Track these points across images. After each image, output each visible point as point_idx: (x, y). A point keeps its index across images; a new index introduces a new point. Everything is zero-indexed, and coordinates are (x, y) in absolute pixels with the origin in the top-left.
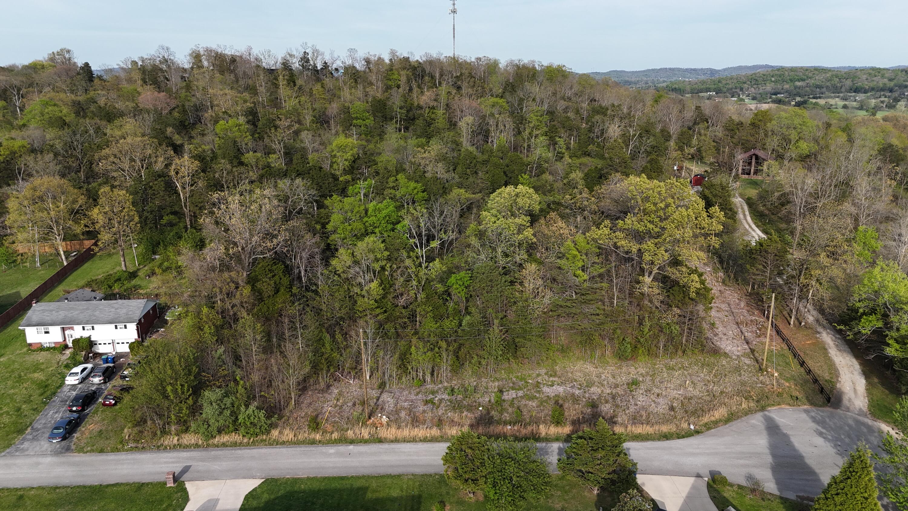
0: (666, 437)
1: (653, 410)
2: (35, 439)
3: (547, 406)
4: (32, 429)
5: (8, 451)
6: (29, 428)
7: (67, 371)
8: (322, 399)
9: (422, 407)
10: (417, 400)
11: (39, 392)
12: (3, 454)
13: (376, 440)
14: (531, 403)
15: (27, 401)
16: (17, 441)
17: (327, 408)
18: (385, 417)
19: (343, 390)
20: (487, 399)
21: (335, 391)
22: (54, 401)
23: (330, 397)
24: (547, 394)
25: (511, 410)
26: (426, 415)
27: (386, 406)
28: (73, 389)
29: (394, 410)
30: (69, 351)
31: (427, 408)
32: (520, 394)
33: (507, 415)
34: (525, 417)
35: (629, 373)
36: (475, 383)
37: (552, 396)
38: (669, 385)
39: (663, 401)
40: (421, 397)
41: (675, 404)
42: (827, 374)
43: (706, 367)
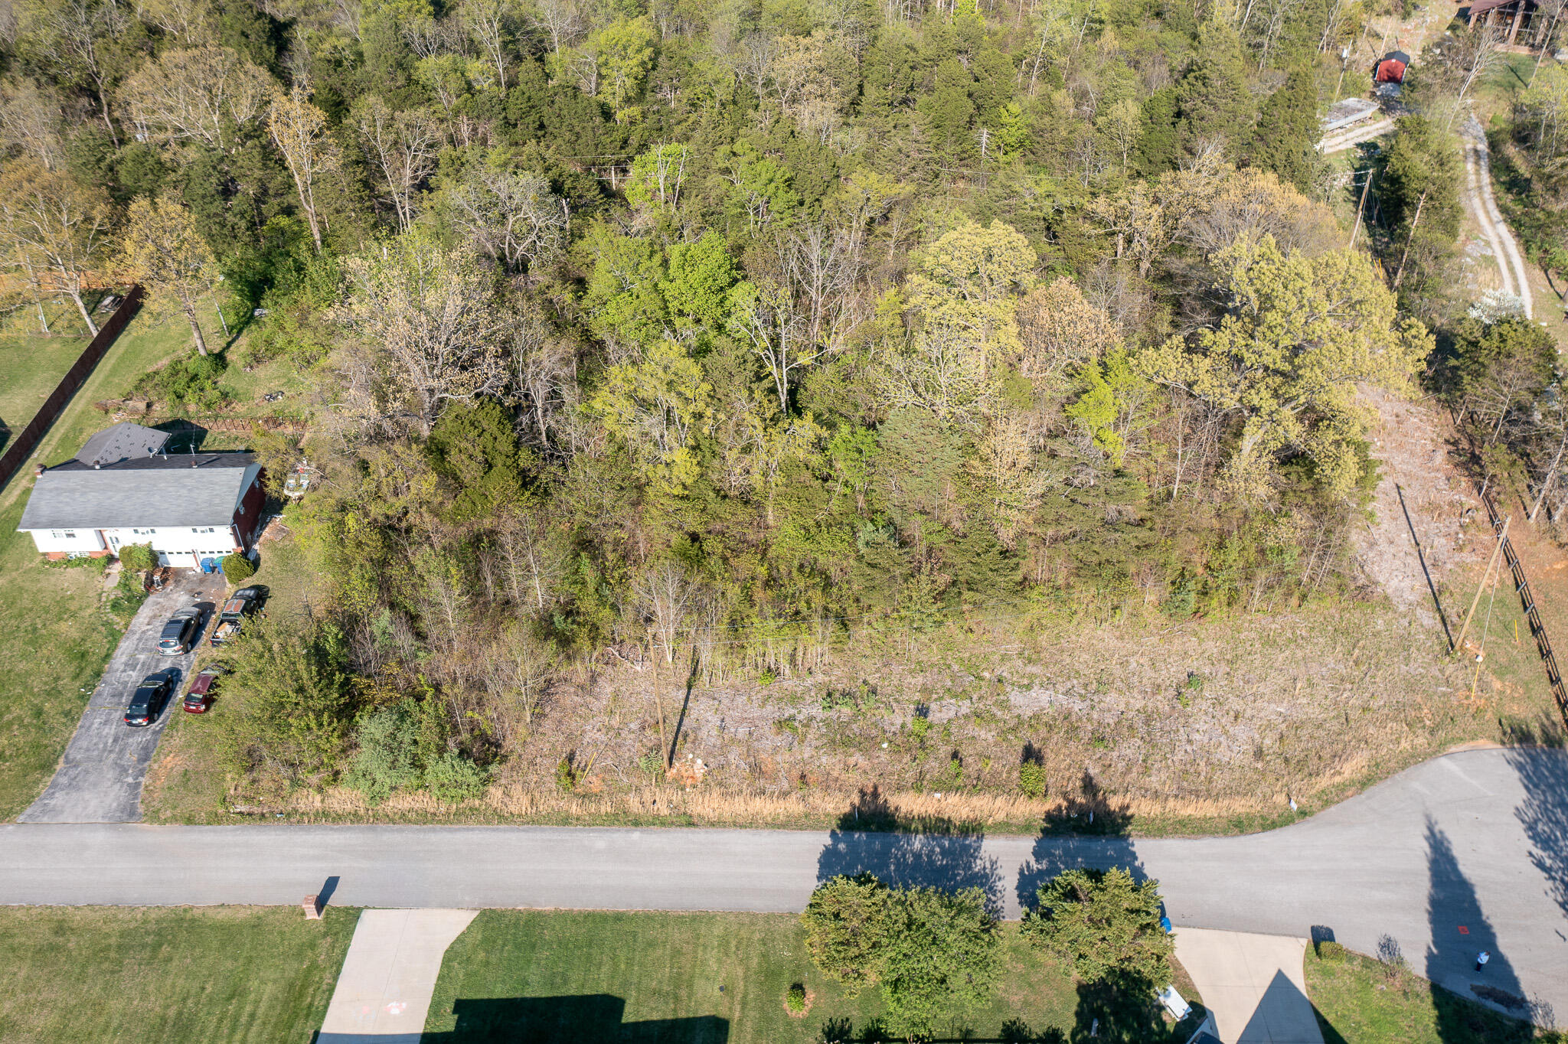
0: (1239, 826)
1: (1222, 754)
2: (73, 786)
3: (1015, 741)
4: (67, 761)
5: (29, 811)
6: (61, 760)
7: (117, 619)
8: (582, 711)
9: (770, 739)
10: (762, 718)
11: (72, 669)
12: (21, 818)
13: (683, 820)
14: (987, 735)
15: (53, 693)
16: (42, 789)
17: (591, 735)
18: (699, 761)
19: (623, 689)
20: (900, 718)
21: (606, 688)
22: (100, 694)
23: (596, 705)
24: (1016, 712)
25: (944, 751)
26: (779, 758)
27: (703, 734)
28: (131, 665)
29: (719, 742)
30: (117, 568)
31: (781, 741)
32: (964, 710)
33: (935, 764)
34: (971, 770)
35: (1185, 655)
36: (877, 675)
37: (1027, 715)
38: (1262, 688)
39: (1244, 734)
40: (773, 712)
41: (1268, 741)
43: (1342, 639)
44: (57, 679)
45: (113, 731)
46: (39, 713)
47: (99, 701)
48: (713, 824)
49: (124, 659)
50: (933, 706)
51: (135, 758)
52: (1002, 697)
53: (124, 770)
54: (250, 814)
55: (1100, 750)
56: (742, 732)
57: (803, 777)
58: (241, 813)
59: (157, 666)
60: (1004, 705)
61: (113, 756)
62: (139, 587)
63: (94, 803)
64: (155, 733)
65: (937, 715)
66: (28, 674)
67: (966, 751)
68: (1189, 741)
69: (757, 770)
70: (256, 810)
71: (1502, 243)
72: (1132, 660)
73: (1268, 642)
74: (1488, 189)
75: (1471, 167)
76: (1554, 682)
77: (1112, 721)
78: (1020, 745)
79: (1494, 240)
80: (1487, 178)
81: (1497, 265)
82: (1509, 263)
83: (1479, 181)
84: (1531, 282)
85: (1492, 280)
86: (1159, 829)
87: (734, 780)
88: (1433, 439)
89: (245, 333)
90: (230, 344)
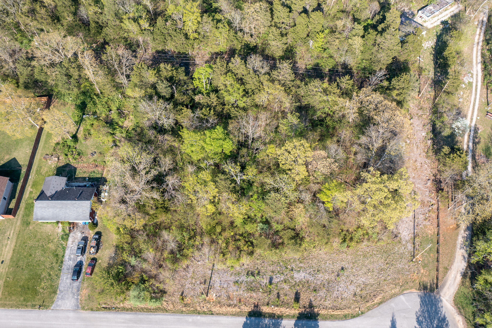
0: (346, 317)
1: (345, 295)
2: (62, 299)
3: (294, 290)
4: (60, 291)
5: (53, 306)
6: (58, 290)
7: (64, 243)
8: (185, 277)
9: (233, 288)
10: (231, 281)
11: (55, 260)
12: (52, 308)
13: (210, 312)
14: (286, 287)
15: (52, 268)
16: (55, 299)
17: (188, 286)
18: (214, 295)
19: (195, 270)
20: (265, 281)
21: (191, 270)
22: (64, 269)
23: (189, 275)
24: (295, 280)
25: (275, 292)
26: (234, 294)
27: (215, 285)
28: (70, 259)
29: (219, 288)
30: (60, 225)
31: (235, 288)
32: (282, 279)
33: (273, 296)
34: (281, 299)
35: (342, 260)
36: (261, 266)
37: (298, 281)
38: (360, 273)
39: (352, 288)
40: (233, 278)
41: (358, 291)
42: (447, 262)
43: (385, 255)
44: (52, 264)
45: (69, 282)
46: (50, 275)
47: (64, 271)
48: (217, 314)
49: (68, 257)
50: (274, 277)
51: (76, 290)
52: (292, 275)
53: (74, 294)
54: (106, 308)
55: (314, 293)
56: (225, 286)
57: (240, 299)
58: (104, 307)
59: (76, 260)
60: (292, 278)
61: (70, 289)
62: (67, 232)
63: (68, 304)
64: (80, 282)
65: (275, 281)
66: (44, 261)
67: (281, 292)
68: (338, 291)
69: (229, 298)
70: (108, 307)
71: (477, 75)
72: (328, 262)
73: (365, 256)
74: (481, 44)
75: (478, 30)
76: (437, 270)
77: (319, 283)
78: (295, 291)
79: (475, 73)
80: (482, 38)
81: (472, 87)
82: (477, 86)
83: (479, 39)
84: (481, 96)
85: (468, 96)
86: (326, 318)
87: (223, 300)
88: (429, 174)
89: (81, 125)
90: (78, 130)
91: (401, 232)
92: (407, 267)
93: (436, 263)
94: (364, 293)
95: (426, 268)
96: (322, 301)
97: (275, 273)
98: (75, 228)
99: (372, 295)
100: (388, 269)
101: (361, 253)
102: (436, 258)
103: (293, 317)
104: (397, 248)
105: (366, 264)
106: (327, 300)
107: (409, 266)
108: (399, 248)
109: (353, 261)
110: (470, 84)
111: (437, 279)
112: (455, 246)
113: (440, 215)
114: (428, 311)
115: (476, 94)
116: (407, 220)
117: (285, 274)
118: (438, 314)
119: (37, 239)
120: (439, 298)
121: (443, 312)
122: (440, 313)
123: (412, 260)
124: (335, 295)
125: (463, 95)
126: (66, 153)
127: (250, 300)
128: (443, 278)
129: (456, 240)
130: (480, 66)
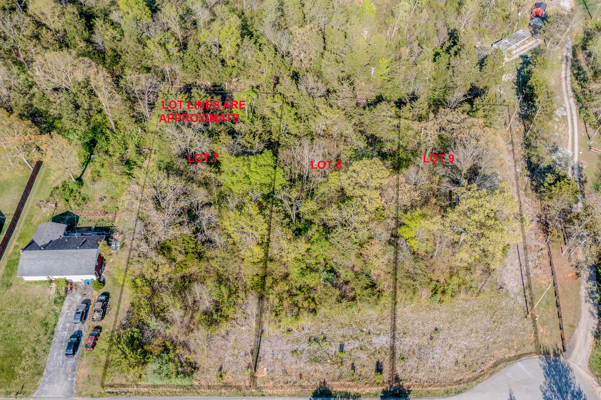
0: (448, 393)
1: (444, 364)
2: (50, 382)
3: (373, 359)
4: (47, 371)
5: (37, 392)
6: (45, 371)
7: (57, 308)
8: (224, 347)
9: (290, 359)
10: (287, 350)
11: (43, 331)
12: (34, 395)
13: (260, 393)
14: (363, 355)
15: (38, 341)
16: (40, 383)
17: (228, 358)
18: (265, 369)
19: (238, 337)
20: (334, 349)
21: (232, 337)
22: (55, 342)
23: (229, 345)
24: (375, 346)
25: (349, 363)
26: (293, 367)
27: (266, 357)
28: (64, 329)
29: (272, 360)
30: (54, 285)
31: (293, 360)
32: (357, 345)
33: (346, 369)
34: (358, 371)
35: (434, 319)
36: (327, 330)
37: (378, 347)
38: (460, 334)
39: (452, 354)
40: (290, 347)
41: (460, 357)
42: (572, 318)
43: (490, 311)
44: (39, 335)
45: (61, 359)
46: (34, 351)
47: (55, 345)
48: (270, 395)
49: (61, 326)
50: (346, 343)
51: (70, 370)
52: (370, 340)
53: (67, 375)
54: (113, 393)
55: (402, 362)
56: (280, 357)
57: (301, 375)
58: (109, 392)
59: (73, 329)
60: (371, 344)
61: (63, 369)
62: (63, 293)
63: (59, 389)
64: (76, 359)
65: (347, 348)
66: (28, 333)
67: (357, 363)
68: (433, 358)
69: (285, 372)
70: (115, 391)
71: (571, 108)
72: (416, 322)
73: (464, 313)
74: (569, 79)
75: (564, 66)
76: (561, 329)
77: (407, 350)
78: (375, 361)
79: (568, 107)
80: (569, 72)
81: (567, 121)
82: (572, 119)
83: (566, 74)
84: (579, 130)
85: (564, 130)
86: (420, 395)
87: (277, 377)
88: (532, 215)
89: (88, 166)
90: (83, 172)
91: (506, 282)
92: (521, 325)
93: (558, 320)
94: (468, 360)
95: (545, 326)
96: (413, 372)
97: (347, 339)
98: (74, 289)
99: (479, 362)
100: (497, 329)
101: (459, 310)
102: (557, 313)
103: (376, 395)
104: (504, 303)
105: (466, 323)
106: (420, 371)
107: (523, 325)
108: (507, 303)
109: (449, 320)
110: (565, 118)
111: (563, 339)
112: (578, 298)
113: (554, 262)
114: (556, 384)
115: (573, 128)
116: (512, 268)
117: (360, 339)
118: (570, 387)
119: (20, 305)
120: (568, 366)
121: (577, 385)
122: (573, 385)
123: (526, 317)
124: (429, 364)
125: (558, 129)
126: (67, 197)
127: (315, 374)
128: (570, 338)
129: (579, 290)
130: (572, 101)
